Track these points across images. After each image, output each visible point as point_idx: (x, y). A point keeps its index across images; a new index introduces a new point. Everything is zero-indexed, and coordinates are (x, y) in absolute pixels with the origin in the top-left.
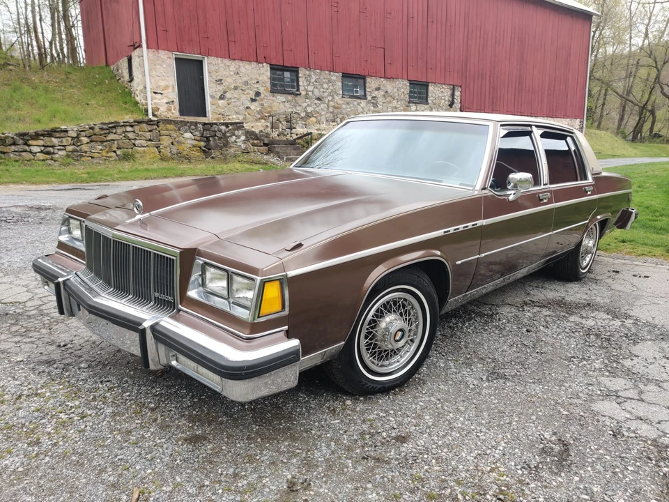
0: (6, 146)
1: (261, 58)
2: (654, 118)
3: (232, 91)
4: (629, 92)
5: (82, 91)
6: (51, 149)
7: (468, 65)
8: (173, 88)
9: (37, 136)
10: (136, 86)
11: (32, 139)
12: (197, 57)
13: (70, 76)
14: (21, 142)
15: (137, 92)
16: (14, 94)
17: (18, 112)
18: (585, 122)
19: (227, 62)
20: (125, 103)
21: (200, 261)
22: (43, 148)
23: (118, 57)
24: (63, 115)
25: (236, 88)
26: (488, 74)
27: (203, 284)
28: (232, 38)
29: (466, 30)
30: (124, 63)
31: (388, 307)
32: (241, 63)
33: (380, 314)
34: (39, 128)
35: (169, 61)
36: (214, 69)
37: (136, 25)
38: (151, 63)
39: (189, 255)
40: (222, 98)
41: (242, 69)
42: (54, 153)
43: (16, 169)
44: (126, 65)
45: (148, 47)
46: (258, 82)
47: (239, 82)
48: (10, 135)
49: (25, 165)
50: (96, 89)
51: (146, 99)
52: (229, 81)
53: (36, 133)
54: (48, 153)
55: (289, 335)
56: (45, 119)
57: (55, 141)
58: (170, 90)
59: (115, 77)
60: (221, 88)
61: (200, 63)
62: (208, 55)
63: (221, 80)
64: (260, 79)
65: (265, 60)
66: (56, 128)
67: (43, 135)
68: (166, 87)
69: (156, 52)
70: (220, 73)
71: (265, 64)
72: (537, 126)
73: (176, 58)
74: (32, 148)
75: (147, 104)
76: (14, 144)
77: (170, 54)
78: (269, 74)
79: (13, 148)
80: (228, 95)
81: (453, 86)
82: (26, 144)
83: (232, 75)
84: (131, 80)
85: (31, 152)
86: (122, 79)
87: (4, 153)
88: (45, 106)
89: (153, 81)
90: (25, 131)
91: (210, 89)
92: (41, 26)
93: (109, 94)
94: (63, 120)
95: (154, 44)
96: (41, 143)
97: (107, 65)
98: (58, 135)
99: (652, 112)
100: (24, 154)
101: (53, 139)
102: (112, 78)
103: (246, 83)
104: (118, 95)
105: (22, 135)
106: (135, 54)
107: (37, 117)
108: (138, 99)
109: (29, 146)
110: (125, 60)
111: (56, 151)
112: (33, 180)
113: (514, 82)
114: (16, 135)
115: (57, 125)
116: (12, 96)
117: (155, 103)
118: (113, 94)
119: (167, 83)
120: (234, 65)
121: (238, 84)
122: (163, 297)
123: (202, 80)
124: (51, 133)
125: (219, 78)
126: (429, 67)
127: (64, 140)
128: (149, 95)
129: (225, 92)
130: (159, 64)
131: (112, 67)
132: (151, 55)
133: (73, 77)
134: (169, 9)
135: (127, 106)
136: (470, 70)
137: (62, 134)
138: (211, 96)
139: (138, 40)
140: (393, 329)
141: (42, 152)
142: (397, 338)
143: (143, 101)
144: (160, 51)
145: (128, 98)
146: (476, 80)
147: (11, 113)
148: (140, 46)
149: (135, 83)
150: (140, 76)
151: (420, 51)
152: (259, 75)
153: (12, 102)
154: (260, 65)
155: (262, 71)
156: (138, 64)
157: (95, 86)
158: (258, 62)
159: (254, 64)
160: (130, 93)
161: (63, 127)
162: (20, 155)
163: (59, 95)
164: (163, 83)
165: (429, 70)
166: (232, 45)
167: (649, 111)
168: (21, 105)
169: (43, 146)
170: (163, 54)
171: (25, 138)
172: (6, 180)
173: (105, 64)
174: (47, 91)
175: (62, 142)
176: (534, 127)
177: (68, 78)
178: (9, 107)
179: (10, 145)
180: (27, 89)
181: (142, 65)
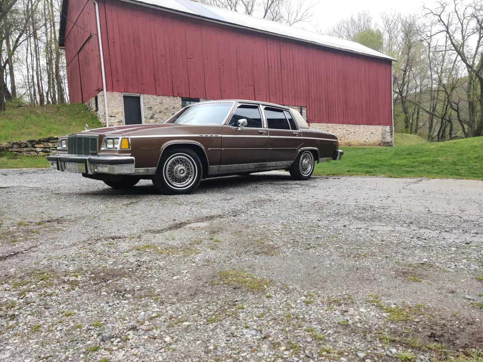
0: (21, 148)
1: (175, 94)
2: (452, 125)
3: (158, 114)
4: (434, 109)
5: (67, 118)
6: (48, 150)
7: (310, 94)
8: (122, 112)
9: (40, 142)
10: (100, 113)
11: (37, 144)
12: (137, 95)
13: (60, 109)
14: (30, 145)
15: (100, 117)
16: (26, 120)
17: (28, 130)
18: (393, 128)
19: (155, 97)
20: (93, 123)
21: (105, 138)
22: (43, 149)
23: (89, 97)
24: (55, 131)
25: (160, 112)
26: (324, 99)
27: (107, 146)
28: (157, 83)
29: (307, 73)
30: (93, 100)
31: (177, 162)
32: (163, 97)
33: (174, 164)
34: (41, 137)
35: (119, 98)
36: (146, 101)
37: (100, 79)
38: (109, 99)
39: (101, 137)
40: (152, 118)
41: (164, 101)
42: (49, 152)
43: (27, 161)
44: (94, 101)
45: (107, 91)
46: (174, 108)
47: (162, 109)
48: (24, 142)
49: (32, 159)
50: (76, 116)
51: (105, 120)
52: (156, 108)
53: (39, 140)
54: (46, 152)
55: (131, 156)
56: (45, 133)
57: (50, 145)
58: (120, 114)
59: (87, 109)
60: (151, 112)
61: (139, 98)
62: (143, 93)
63: (151, 108)
64: (175, 106)
65: (178, 95)
66: (51, 137)
67: (43, 141)
68: (118, 113)
69: (112, 93)
70: (151, 103)
71: (178, 97)
72: (262, 105)
73: (124, 96)
74: (36, 149)
75: (106, 123)
76: (26, 147)
77: (120, 94)
78: (181, 103)
79: (25, 149)
80: (156, 116)
81: (301, 107)
82: (33, 147)
83: (158, 105)
84: (97, 110)
85: (36, 151)
86: (92, 110)
87: (20, 152)
88: (45, 127)
89: (109, 109)
90: (33, 139)
91: (144, 113)
92: (41, 83)
93: (84, 118)
94: (56, 134)
95: (111, 88)
96: (42, 146)
97: (83, 102)
98: (52, 141)
99: (450, 121)
100: (32, 152)
101: (49, 144)
102: (85, 110)
103: (167, 109)
104: (88, 119)
105: (31, 142)
106: (99, 95)
107: (40, 132)
108: (100, 120)
109: (35, 148)
110: (94, 98)
111: (51, 151)
112: (37, 166)
113: (342, 103)
114: (27, 141)
115: (52, 136)
116: (25, 121)
117: (111, 122)
118: (86, 119)
119: (118, 111)
120: (159, 99)
121: (162, 110)
122: (93, 152)
123: (140, 108)
124: (48, 140)
125: (150, 106)
126: (284, 96)
127: (56, 144)
128: (107, 117)
129: (154, 114)
130: (113, 100)
131: (86, 104)
132: (109, 95)
133: (61, 110)
134: (120, 69)
135: (94, 125)
136: (311, 97)
137: (55, 141)
138: (145, 117)
139: (101, 87)
140: (179, 169)
141: (42, 151)
142: (181, 173)
143: (104, 122)
144: (114, 92)
145: (95, 121)
146: (316, 103)
147: (24, 130)
148: (102, 90)
149: (99, 112)
150: (102, 107)
151: (277, 86)
152: (175, 104)
153: (25, 124)
154: (175, 98)
155: (176, 101)
156: (101, 101)
157: (75, 114)
158: (173, 96)
159: (171, 98)
160: (96, 117)
161: (55, 137)
162: (29, 153)
163: (53, 120)
164: (116, 111)
165: (284, 98)
166: (157, 87)
167: (447, 121)
168: (30, 126)
169: (43, 148)
170: (116, 94)
171: (33, 143)
172: (22, 166)
173: (81, 102)
174: (46, 118)
175: (54, 145)
176: (261, 105)
177: (58, 110)
178: (23, 127)
179: (24, 148)
180: (34, 117)
181: (103, 101)
